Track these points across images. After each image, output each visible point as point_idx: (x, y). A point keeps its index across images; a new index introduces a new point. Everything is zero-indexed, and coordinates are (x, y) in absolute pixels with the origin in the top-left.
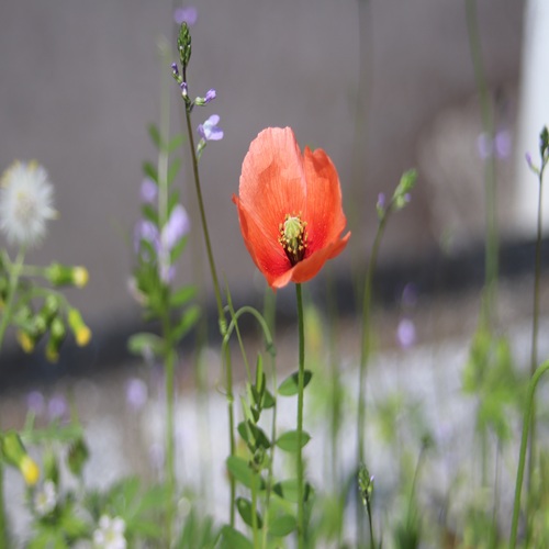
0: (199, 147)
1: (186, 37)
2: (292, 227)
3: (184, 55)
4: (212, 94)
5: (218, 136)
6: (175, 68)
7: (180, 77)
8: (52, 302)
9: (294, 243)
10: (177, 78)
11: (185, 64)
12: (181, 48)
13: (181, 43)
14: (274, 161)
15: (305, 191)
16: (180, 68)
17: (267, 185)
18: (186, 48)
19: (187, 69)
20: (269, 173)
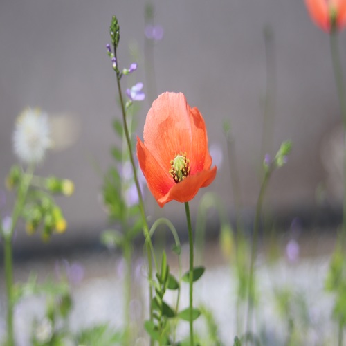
0: (127, 104)
1: (115, 25)
2: (179, 163)
3: (114, 39)
4: (134, 66)
5: (141, 97)
6: (109, 48)
7: (113, 55)
8: (46, 202)
9: (180, 174)
10: (110, 55)
11: (115, 45)
12: (112, 33)
13: (112, 30)
14: (170, 116)
15: (191, 138)
16: (112, 48)
17: (165, 133)
18: (115, 34)
19: (117, 49)
20: (166, 125)
